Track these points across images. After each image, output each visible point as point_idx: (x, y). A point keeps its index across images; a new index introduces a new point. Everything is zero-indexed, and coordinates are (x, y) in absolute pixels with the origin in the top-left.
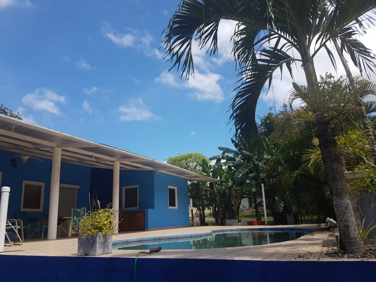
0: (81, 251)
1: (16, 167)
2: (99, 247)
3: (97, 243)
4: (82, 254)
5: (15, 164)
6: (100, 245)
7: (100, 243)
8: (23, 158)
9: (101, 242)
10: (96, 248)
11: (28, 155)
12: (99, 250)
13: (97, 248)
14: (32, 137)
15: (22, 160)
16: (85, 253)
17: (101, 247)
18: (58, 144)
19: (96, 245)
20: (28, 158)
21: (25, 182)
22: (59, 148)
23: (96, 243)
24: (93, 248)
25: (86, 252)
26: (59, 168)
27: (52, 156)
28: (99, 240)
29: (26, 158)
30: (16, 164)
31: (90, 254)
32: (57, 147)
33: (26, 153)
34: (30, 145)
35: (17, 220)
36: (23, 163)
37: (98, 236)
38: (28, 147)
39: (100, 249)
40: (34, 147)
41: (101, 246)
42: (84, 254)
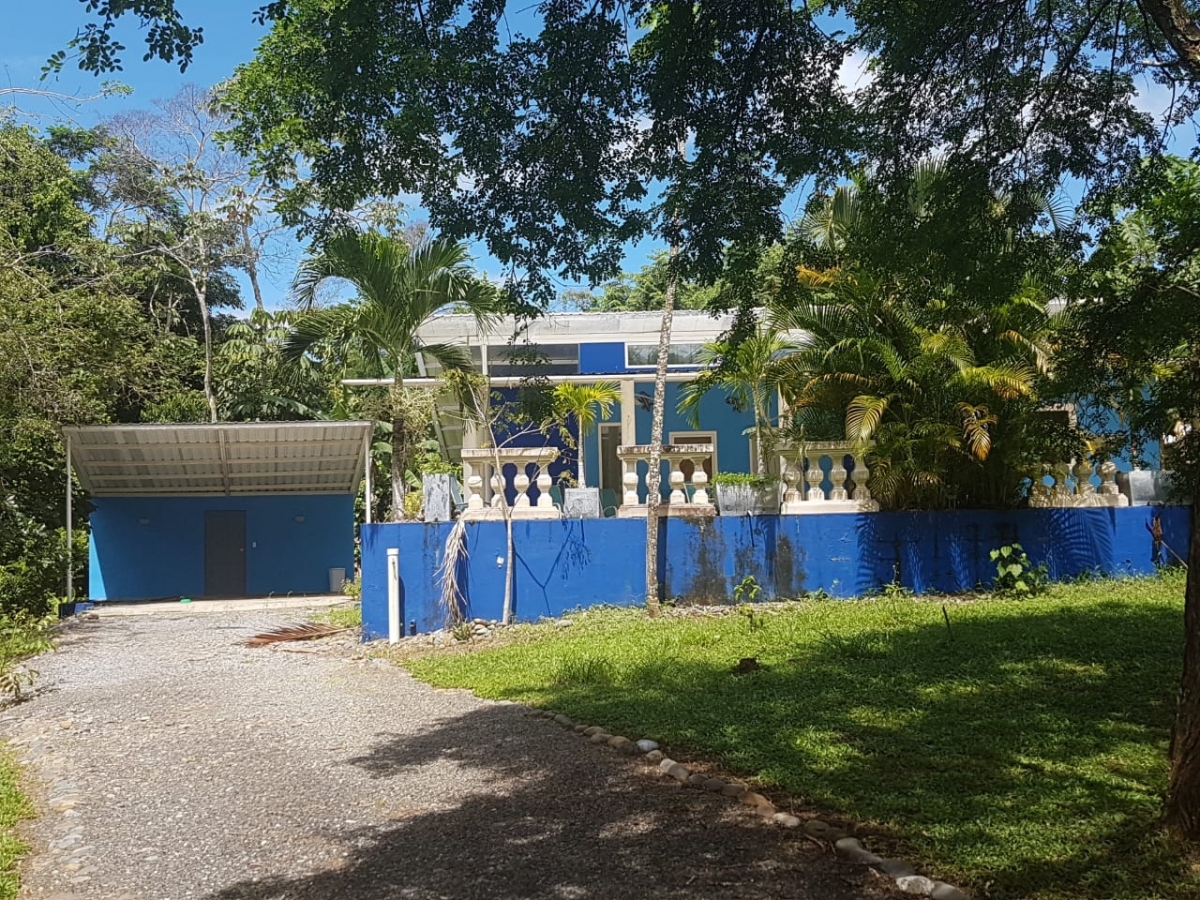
21: (673, 435)
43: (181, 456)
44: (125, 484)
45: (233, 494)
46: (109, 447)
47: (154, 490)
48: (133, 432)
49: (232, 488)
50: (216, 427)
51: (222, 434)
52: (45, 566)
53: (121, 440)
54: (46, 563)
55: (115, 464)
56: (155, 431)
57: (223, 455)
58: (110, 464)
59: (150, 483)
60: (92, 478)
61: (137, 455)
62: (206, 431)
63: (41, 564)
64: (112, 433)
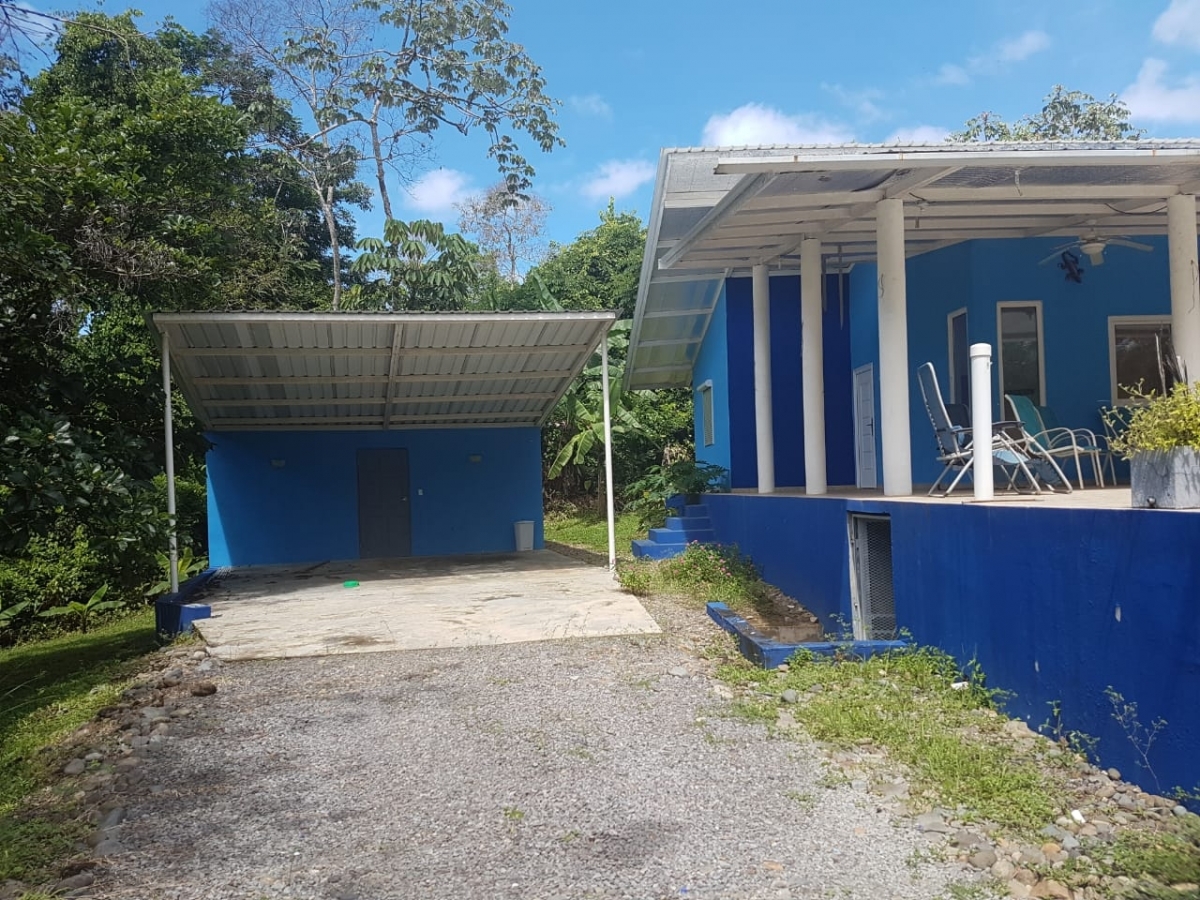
0: (1139, 496)
1: (1078, 280)
2: (1187, 488)
3: (1177, 476)
4: (1141, 505)
5: (1076, 271)
6: (1188, 481)
7: (1189, 477)
8: (1086, 252)
9: (1193, 473)
10: (1174, 488)
11: (1100, 239)
12: (1185, 494)
13: (1177, 489)
14: (1088, 185)
15: (1087, 257)
16: (1148, 501)
17: (1191, 488)
18: (1179, 185)
19: (1174, 482)
20: (1101, 249)
21: (1113, 321)
22: (1184, 197)
23: (1174, 474)
24: (1166, 488)
25: (1151, 500)
26: (1192, 262)
27: (1166, 225)
28: (1183, 466)
29: (1095, 249)
30: (1080, 271)
31: (1160, 505)
32: (1180, 193)
33: (1091, 236)
34: (1100, 209)
35: (1075, 433)
36: (1094, 263)
37: (1180, 455)
38: (1094, 215)
39: (1189, 492)
40: (1113, 212)
41: (1191, 483)
42: (1147, 504)
43: (333, 370)
44: (251, 412)
45: (392, 427)
46: (227, 353)
47: (290, 421)
48: (265, 324)
49: (393, 418)
50: (393, 318)
51: (398, 330)
52: (122, 547)
53: (245, 340)
54: (125, 540)
55: (237, 382)
56: (299, 323)
57: (394, 367)
58: (230, 381)
59: (286, 412)
60: (206, 403)
61: (269, 367)
62: (376, 325)
63: (115, 543)
64: (232, 325)
